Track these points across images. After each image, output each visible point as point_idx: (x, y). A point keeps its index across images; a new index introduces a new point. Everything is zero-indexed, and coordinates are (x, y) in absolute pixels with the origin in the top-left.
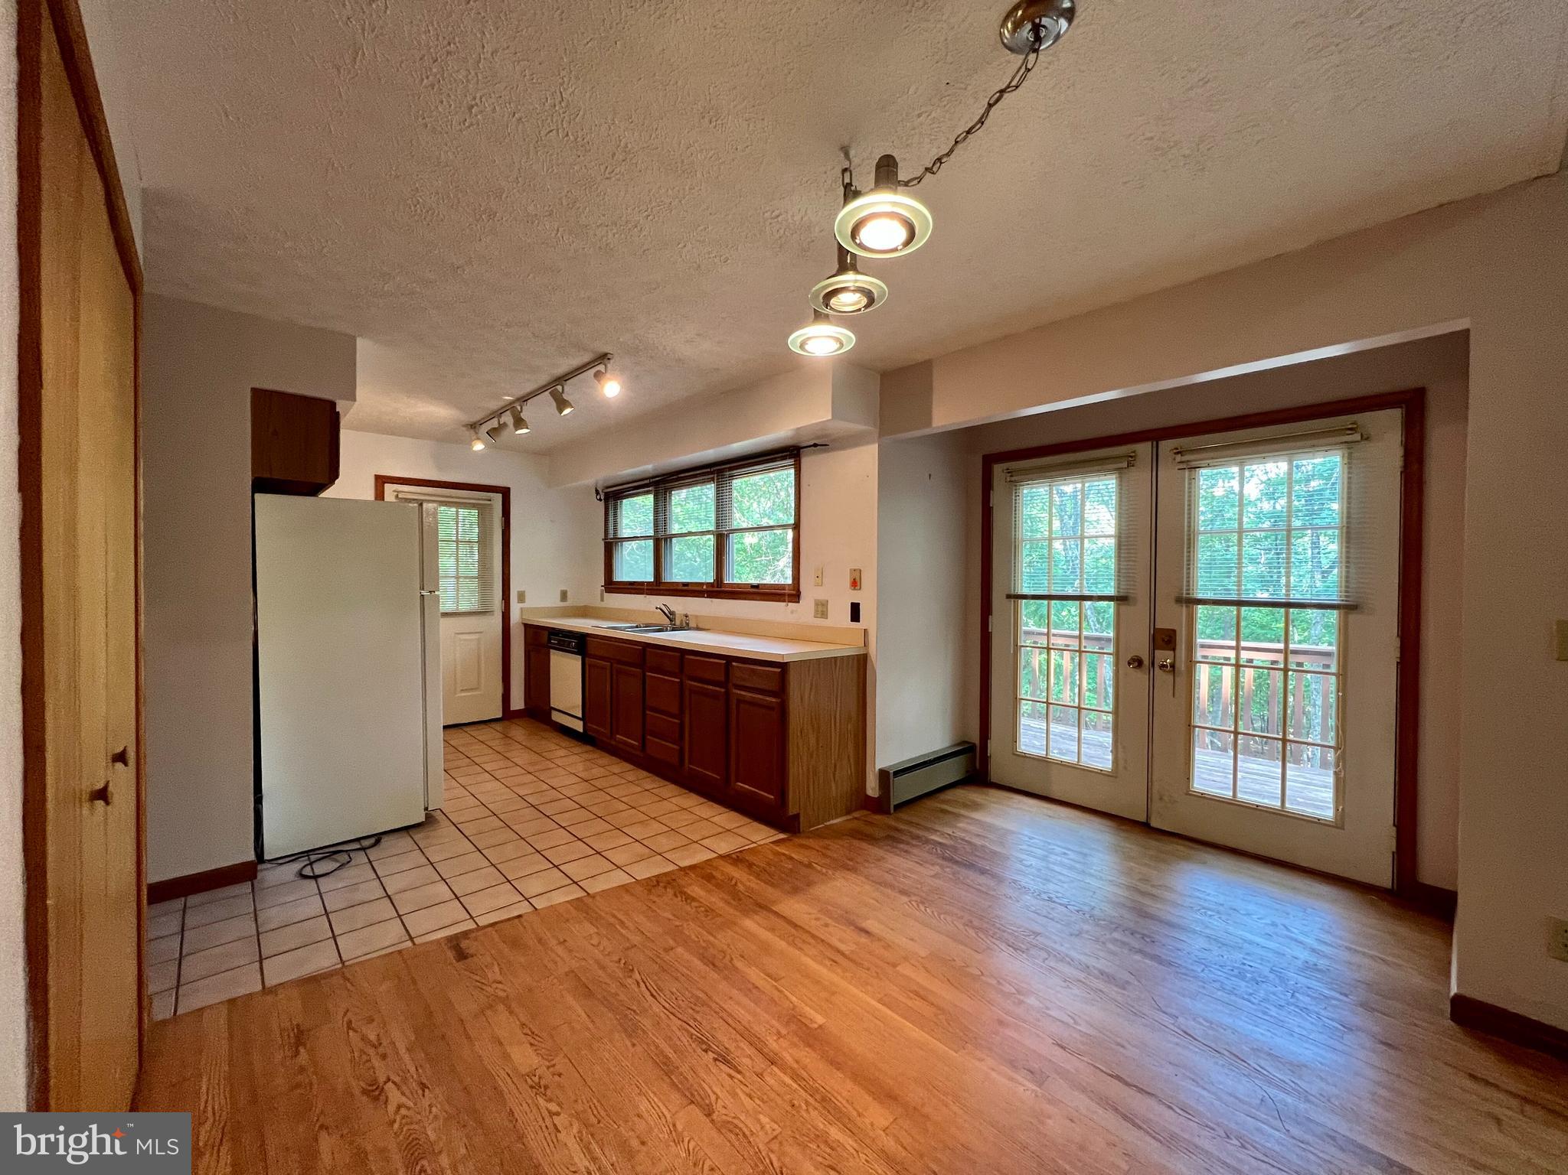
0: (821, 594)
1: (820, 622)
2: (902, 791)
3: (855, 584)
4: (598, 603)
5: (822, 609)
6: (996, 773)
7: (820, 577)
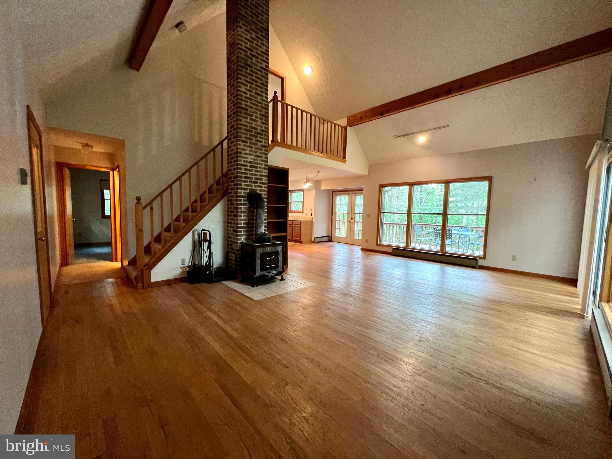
0: (306, 212)
1: (307, 216)
2: (317, 240)
3: (311, 211)
5: (307, 214)
6: (333, 240)
7: (306, 210)
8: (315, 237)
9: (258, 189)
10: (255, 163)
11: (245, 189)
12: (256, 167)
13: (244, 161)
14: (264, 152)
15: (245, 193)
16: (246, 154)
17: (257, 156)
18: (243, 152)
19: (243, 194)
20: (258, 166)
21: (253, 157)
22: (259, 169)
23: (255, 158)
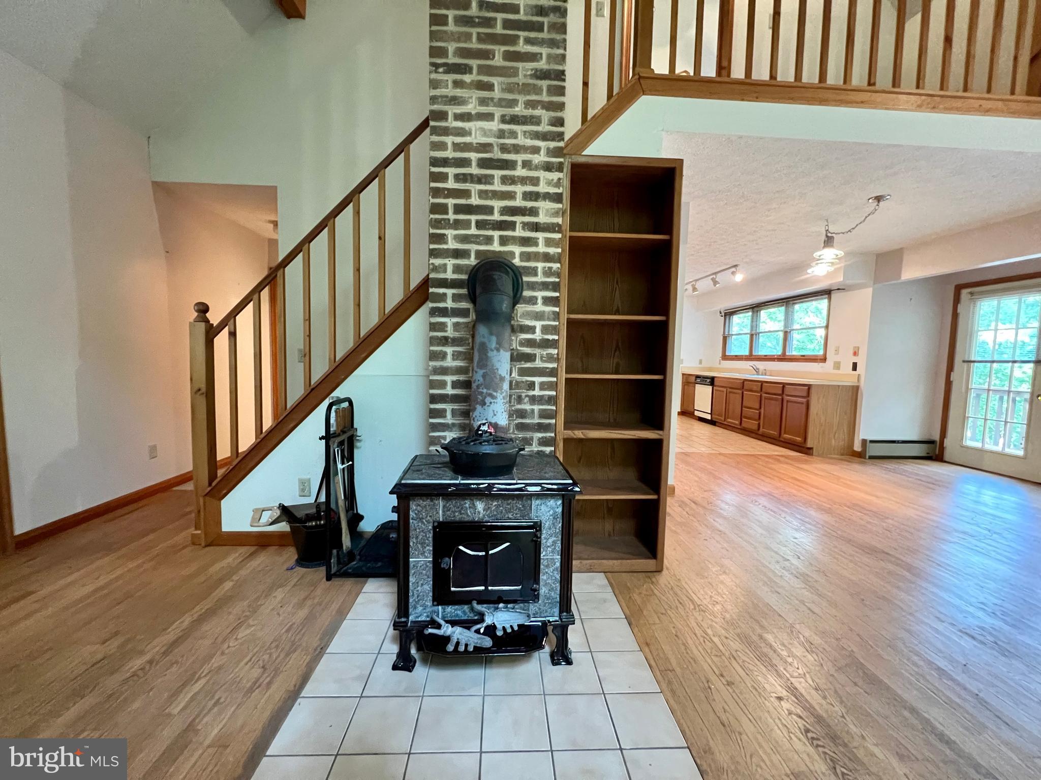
0: (837, 358)
1: (836, 371)
2: (873, 450)
3: (855, 354)
4: (718, 366)
5: (837, 366)
6: (949, 456)
7: (837, 351)
8: (864, 442)
9: (517, 250)
10: (504, 149)
11: (457, 254)
12: (508, 165)
13: (457, 147)
14: (545, 97)
15: (457, 269)
16: (465, 117)
17: (515, 120)
18: (452, 110)
19: (450, 275)
20: (519, 158)
21: (494, 125)
22: (520, 172)
23: (506, 127)
